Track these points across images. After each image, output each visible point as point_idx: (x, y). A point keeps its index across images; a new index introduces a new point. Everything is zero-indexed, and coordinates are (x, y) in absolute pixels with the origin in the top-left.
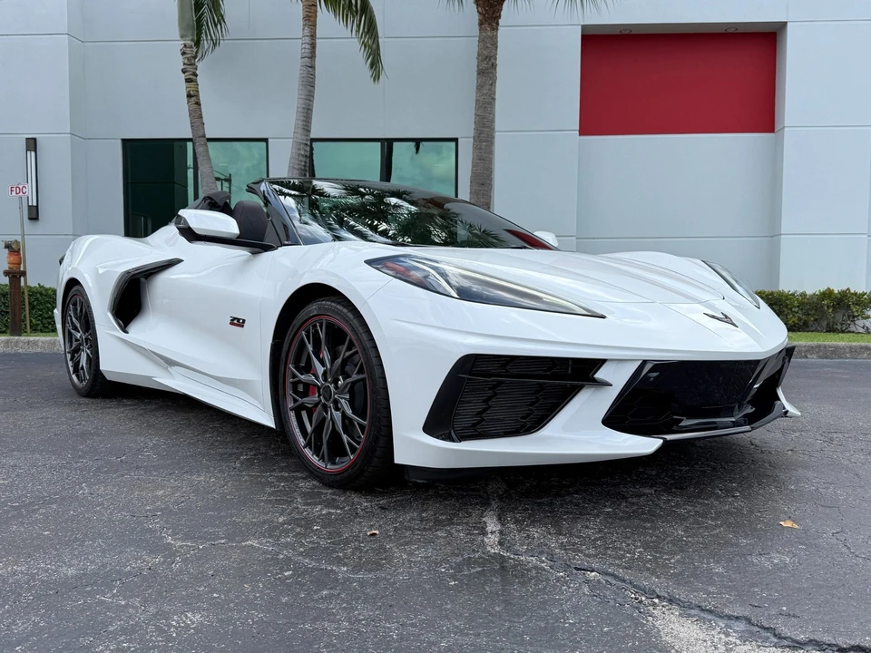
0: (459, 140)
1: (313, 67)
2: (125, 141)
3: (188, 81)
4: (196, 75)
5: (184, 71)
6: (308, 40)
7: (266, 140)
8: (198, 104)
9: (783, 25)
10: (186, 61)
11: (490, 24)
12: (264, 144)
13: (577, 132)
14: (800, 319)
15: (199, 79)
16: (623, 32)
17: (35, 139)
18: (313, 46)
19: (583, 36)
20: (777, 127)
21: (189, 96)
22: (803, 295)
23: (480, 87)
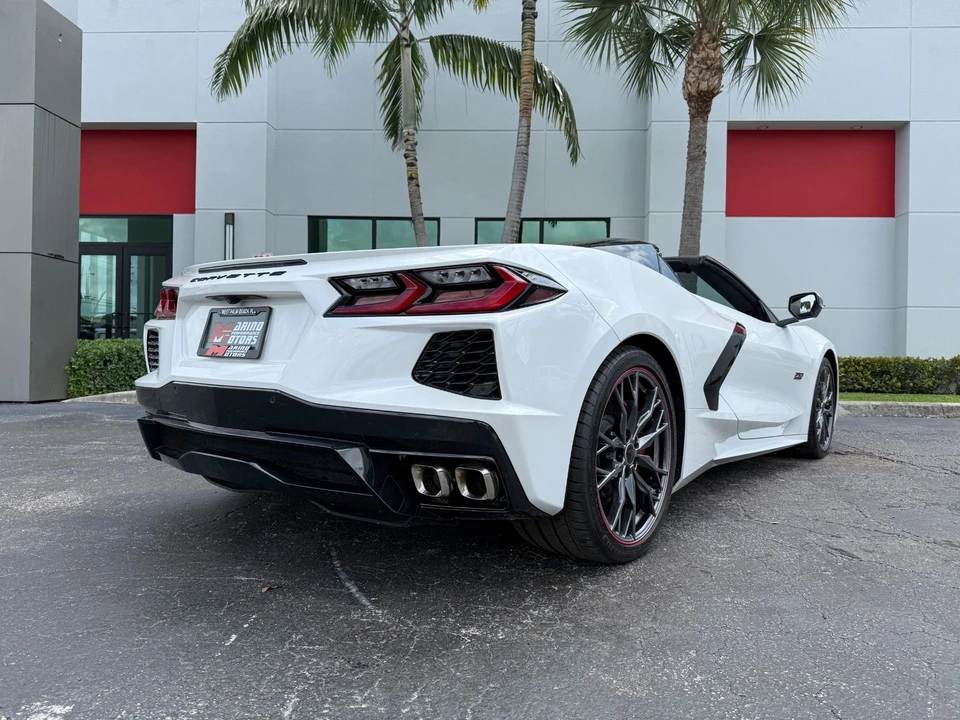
0: (612, 220)
1: (527, 154)
2: (310, 217)
3: (410, 165)
4: (416, 160)
5: (406, 156)
6: (525, 130)
7: (438, 219)
8: (418, 185)
9: (906, 124)
10: (409, 147)
11: (702, 117)
12: (436, 222)
13: (724, 214)
14: (934, 383)
15: (418, 163)
16: (760, 128)
17: (233, 214)
18: (528, 135)
19: (729, 131)
20: (898, 212)
21: (411, 178)
22: (935, 361)
23: (690, 172)
